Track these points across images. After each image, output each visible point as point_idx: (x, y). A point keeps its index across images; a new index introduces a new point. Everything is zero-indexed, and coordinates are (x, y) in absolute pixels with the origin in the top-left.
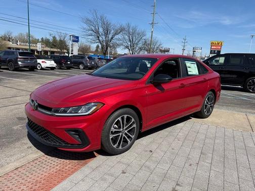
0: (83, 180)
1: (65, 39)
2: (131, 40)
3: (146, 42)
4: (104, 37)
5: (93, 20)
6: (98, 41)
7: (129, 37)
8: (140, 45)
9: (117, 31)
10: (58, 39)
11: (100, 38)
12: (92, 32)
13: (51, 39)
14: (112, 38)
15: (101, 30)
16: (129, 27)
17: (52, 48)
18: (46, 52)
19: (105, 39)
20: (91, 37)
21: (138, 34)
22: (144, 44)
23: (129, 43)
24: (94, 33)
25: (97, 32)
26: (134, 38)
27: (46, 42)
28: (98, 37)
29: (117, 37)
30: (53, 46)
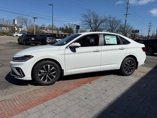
0: (64, 99)
1: (72, 27)
2: (112, 26)
3: (121, 26)
4: (94, 25)
5: (88, 15)
6: (90, 27)
7: (110, 24)
8: (117, 29)
9: (102, 20)
10: (68, 27)
11: (92, 26)
12: (87, 22)
13: (65, 27)
14: (99, 25)
15: (92, 21)
16: (110, 17)
17: (65, 33)
18: (62, 35)
19: (94, 26)
20: (86, 25)
21: (117, 22)
22: (120, 28)
23: (110, 28)
24: (88, 23)
25: (90, 22)
26: (114, 24)
27: (62, 29)
28: (91, 25)
29: (102, 24)
30: (65, 32)
